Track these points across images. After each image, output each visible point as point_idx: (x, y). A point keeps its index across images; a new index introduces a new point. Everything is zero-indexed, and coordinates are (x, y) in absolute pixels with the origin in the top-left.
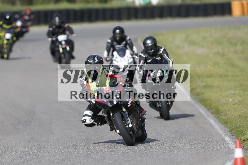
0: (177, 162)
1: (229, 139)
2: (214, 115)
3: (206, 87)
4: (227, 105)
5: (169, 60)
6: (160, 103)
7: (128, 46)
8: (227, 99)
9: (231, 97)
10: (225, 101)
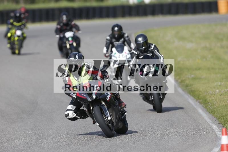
0: (169, 148)
1: (216, 127)
2: (202, 105)
3: (194, 79)
4: (213, 95)
5: (160, 55)
6: (153, 97)
7: (126, 43)
8: (214, 90)
9: (218, 88)
10: (213, 92)
